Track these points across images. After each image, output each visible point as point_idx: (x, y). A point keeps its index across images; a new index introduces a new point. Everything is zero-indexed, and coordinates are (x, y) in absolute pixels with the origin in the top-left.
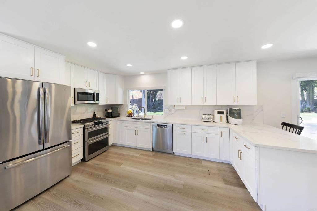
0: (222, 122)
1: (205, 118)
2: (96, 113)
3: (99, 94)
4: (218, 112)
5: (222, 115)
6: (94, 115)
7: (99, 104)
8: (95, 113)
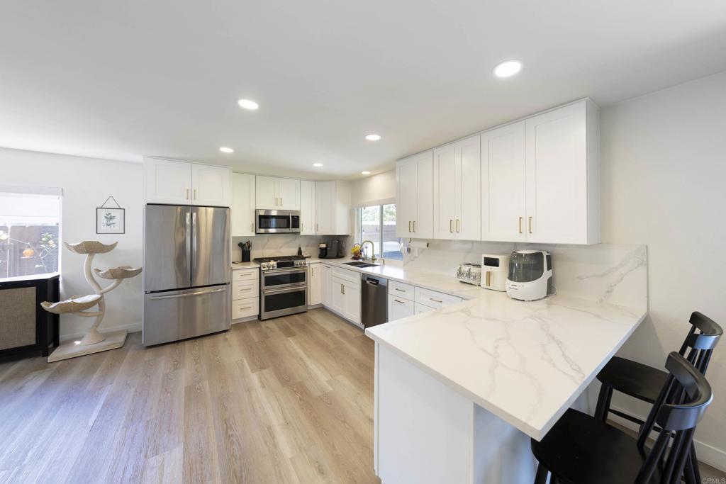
0: (488, 287)
1: (469, 274)
2: (302, 249)
3: (298, 217)
4: (486, 259)
5: (494, 268)
6: (300, 252)
7: (301, 234)
8: (300, 248)
